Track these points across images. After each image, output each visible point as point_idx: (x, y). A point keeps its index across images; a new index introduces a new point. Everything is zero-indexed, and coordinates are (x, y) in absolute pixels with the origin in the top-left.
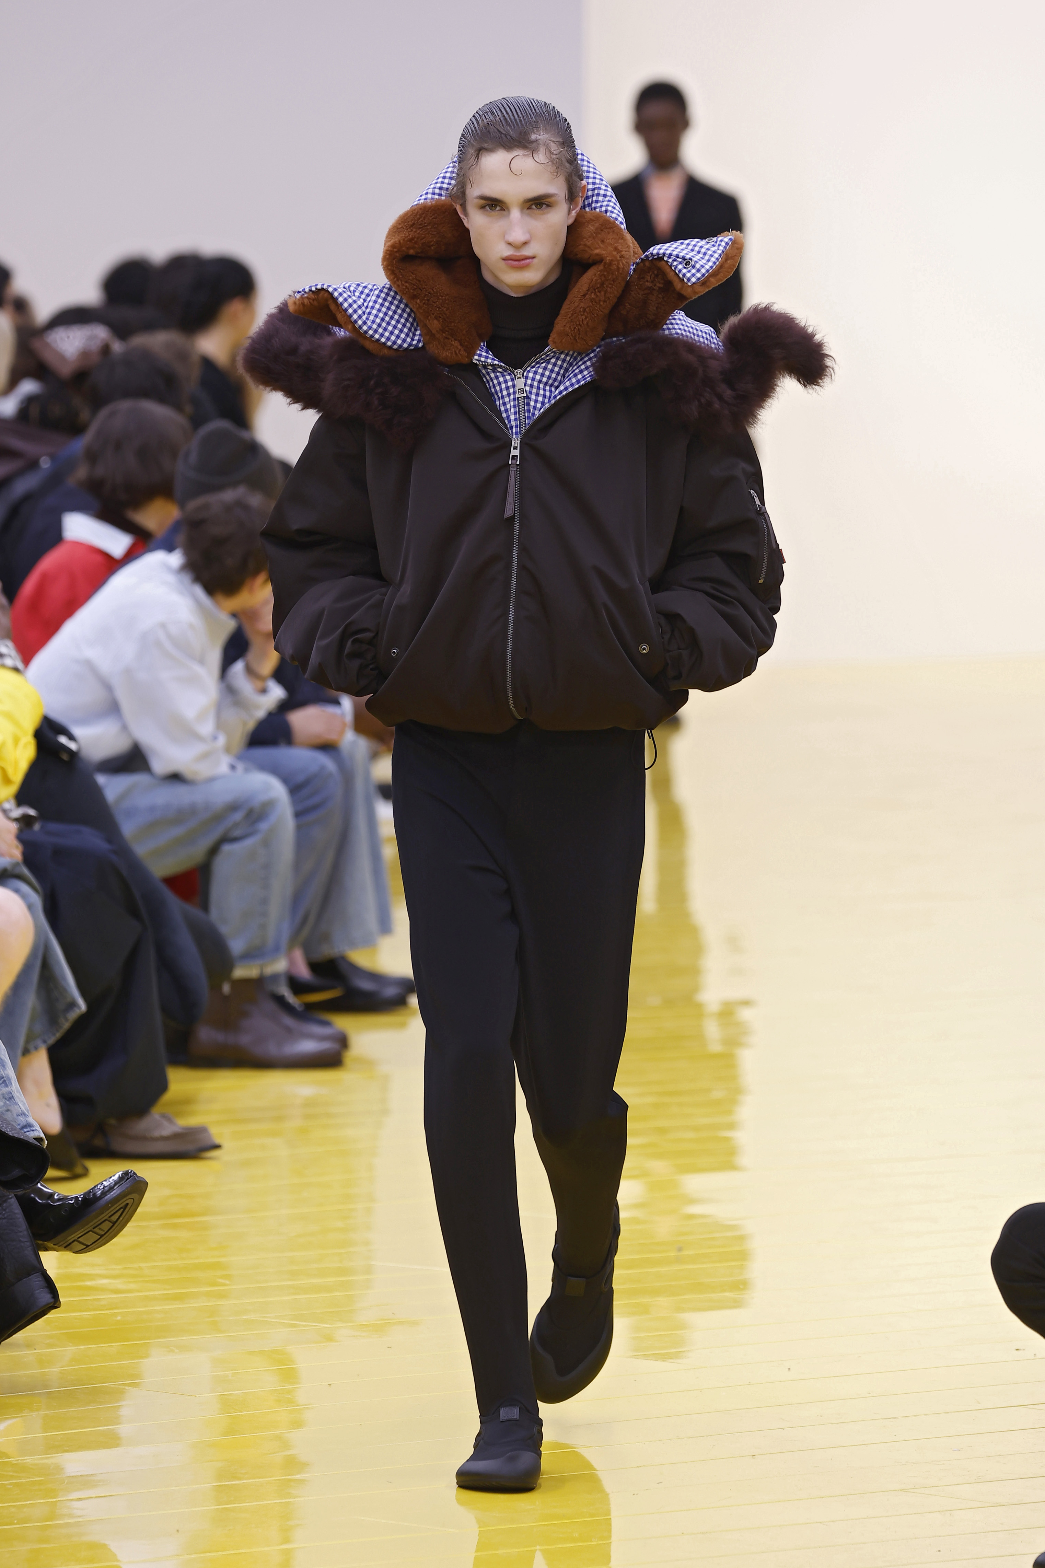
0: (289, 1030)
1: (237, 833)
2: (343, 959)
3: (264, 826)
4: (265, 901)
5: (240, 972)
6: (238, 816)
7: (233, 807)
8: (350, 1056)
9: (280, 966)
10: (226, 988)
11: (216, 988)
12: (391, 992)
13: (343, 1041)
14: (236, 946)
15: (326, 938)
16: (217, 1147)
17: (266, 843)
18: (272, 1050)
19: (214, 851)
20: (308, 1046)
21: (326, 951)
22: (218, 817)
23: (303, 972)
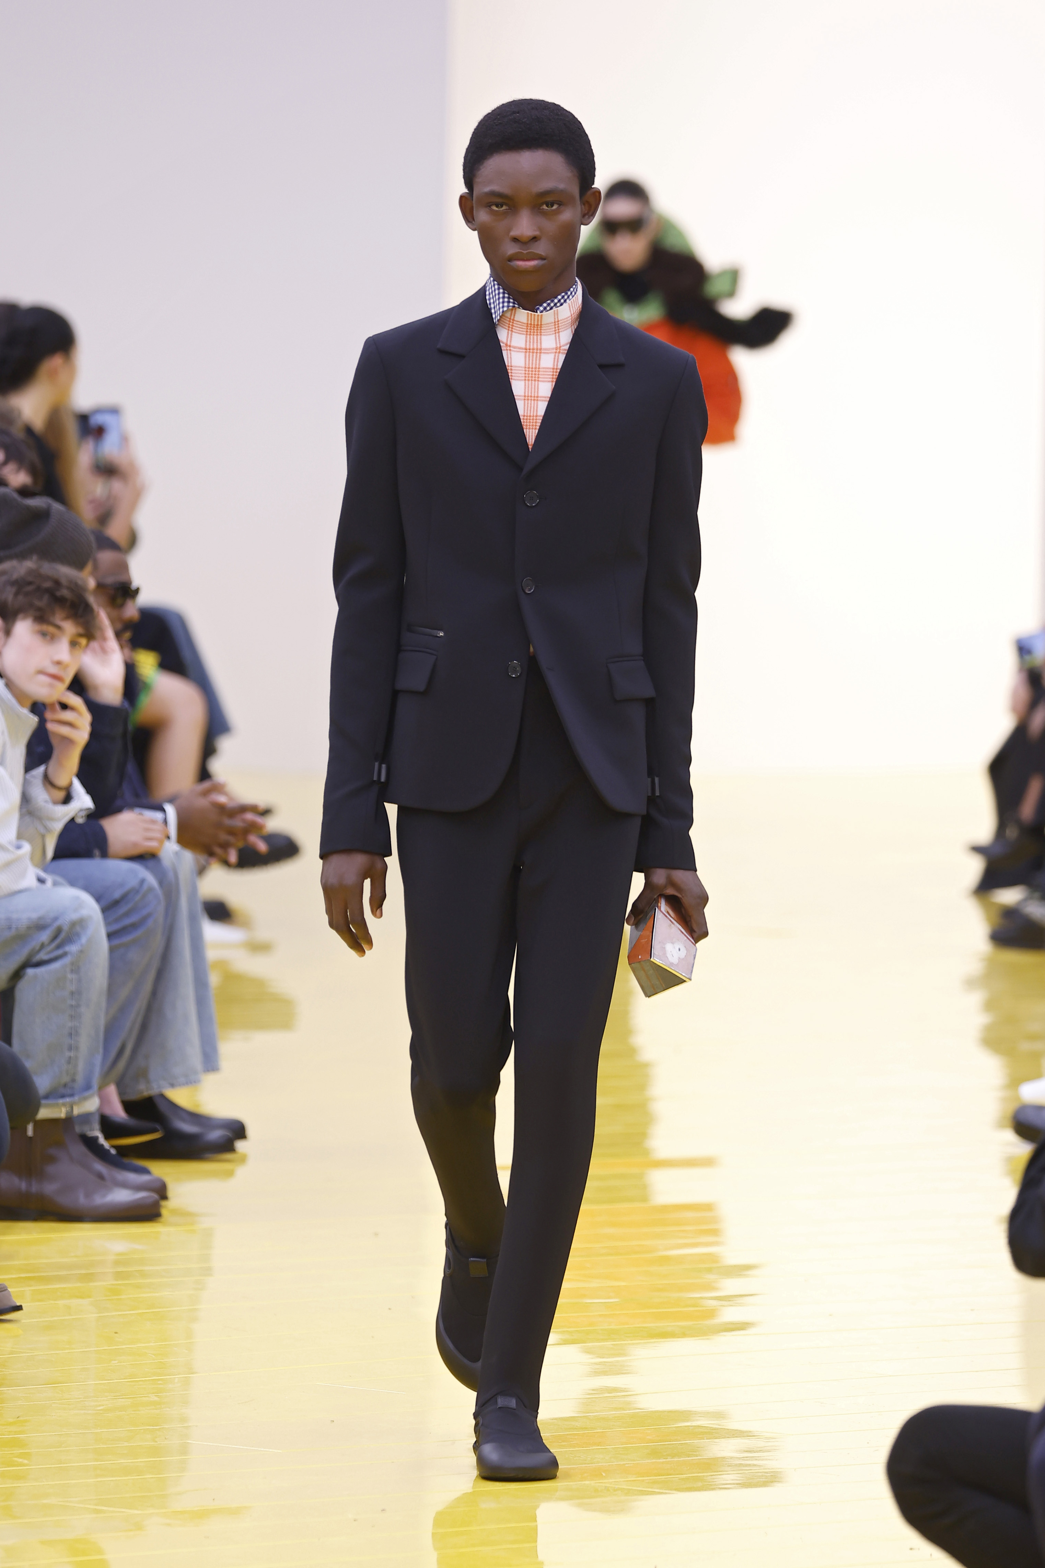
0: (101, 1177)
1: (43, 956)
2: (162, 1096)
3: (73, 948)
4: (73, 1033)
5: (44, 1113)
6: (44, 936)
7: (39, 926)
8: (167, 1208)
9: (92, 1105)
10: (30, 1132)
11: (18, 1128)
12: (215, 1135)
13: (161, 1191)
14: (42, 1083)
15: (143, 1074)
16: (19, 1308)
17: (75, 968)
18: (82, 1200)
19: (17, 975)
20: (121, 1196)
21: (143, 1090)
22: (21, 937)
23: (119, 1113)
